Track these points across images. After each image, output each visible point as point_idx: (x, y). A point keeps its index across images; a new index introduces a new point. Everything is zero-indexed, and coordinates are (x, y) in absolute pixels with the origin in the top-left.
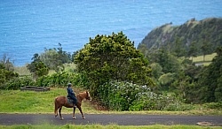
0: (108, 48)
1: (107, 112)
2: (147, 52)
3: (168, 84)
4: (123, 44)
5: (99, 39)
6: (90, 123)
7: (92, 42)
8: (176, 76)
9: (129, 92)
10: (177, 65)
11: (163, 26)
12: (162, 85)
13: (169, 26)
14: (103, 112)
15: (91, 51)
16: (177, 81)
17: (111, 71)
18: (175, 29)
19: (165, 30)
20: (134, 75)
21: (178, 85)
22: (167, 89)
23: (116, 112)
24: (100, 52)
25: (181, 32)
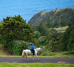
0: (13, 24)
1: (12, 56)
2: (32, 25)
3: (43, 42)
4: (20, 21)
5: (8, 19)
6: (3, 62)
7: (4, 20)
8: (47, 38)
9: (23, 46)
10: (48, 32)
11: (41, 12)
12: (40, 42)
13: (44, 12)
14: (10, 56)
15: (4, 25)
16: (48, 40)
17: (14, 35)
18: (47, 13)
19: (42, 14)
20: (25, 38)
21: (48, 42)
22: (43, 44)
23: (16, 56)
24: (9, 25)
25: (50, 15)
